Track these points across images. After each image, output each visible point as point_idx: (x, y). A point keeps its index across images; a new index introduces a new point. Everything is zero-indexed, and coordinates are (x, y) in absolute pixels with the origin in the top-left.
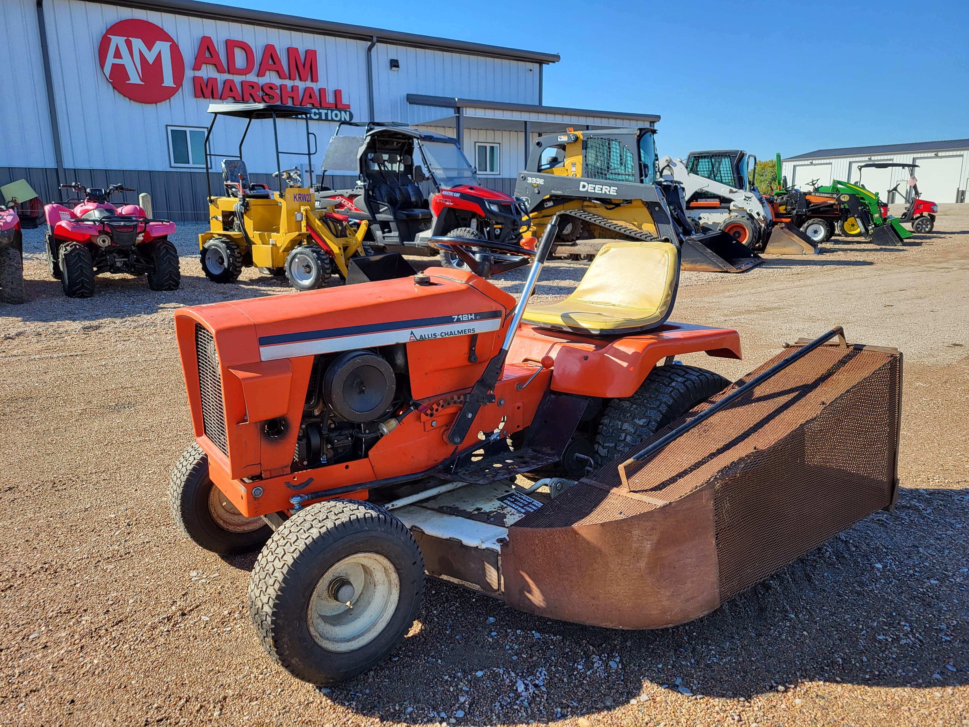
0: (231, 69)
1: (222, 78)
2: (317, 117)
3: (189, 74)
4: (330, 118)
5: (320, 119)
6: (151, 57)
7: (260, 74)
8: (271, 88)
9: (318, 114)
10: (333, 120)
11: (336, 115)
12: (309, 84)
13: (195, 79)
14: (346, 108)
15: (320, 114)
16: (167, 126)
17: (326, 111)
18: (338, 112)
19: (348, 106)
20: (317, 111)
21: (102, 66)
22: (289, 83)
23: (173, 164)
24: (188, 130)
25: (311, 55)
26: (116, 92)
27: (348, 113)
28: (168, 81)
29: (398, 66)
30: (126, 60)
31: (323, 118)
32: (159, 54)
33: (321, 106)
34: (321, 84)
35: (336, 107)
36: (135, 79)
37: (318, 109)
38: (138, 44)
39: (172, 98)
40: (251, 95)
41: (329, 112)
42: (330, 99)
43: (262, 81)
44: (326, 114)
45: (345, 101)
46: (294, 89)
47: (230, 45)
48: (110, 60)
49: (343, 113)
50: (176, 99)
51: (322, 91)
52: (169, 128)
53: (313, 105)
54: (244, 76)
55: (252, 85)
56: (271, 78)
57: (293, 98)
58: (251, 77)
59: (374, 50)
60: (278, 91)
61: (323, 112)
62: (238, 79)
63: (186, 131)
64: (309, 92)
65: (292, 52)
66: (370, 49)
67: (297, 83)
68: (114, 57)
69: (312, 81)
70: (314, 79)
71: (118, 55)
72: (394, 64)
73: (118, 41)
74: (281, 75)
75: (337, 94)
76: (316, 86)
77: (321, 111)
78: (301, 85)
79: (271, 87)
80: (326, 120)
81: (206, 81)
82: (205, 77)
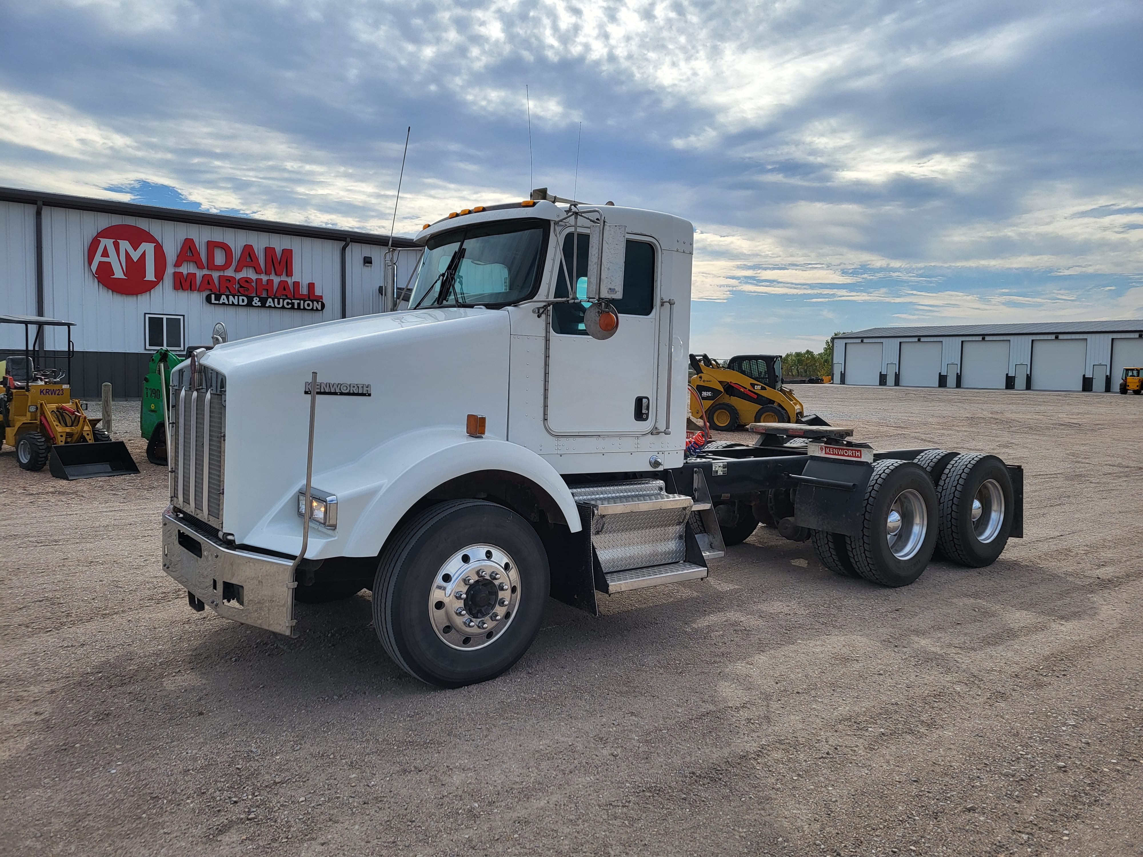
0: (211, 265)
1: (200, 274)
2: (290, 306)
3: (170, 270)
4: (302, 307)
5: (293, 308)
6: (135, 256)
7: (237, 270)
8: (247, 282)
9: (290, 304)
10: (304, 309)
11: (308, 305)
12: (284, 278)
13: (175, 274)
14: (319, 299)
15: (293, 304)
16: (145, 314)
17: (299, 301)
18: (310, 303)
19: (321, 297)
20: (290, 301)
21: (90, 263)
22: (264, 278)
23: (148, 347)
24: (165, 317)
25: (288, 254)
26: (101, 285)
27: (320, 303)
28: (150, 275)
29: (371, 263)
30: (113, 259)
31: (296, 307)
32: (143, 255)
33: (294, 297)
34: (296, 278)
35: (309, 298)
36: (119, 273)
37: (291, 300)
38: (124, 245)
39: (152, 291)
40: (227, 287)
41: (302, 302)
42: (304, 291)
43: (239, 276)
44: (299, 304)
45: (318, 292)
46: (270, 282)
47: (211, 246)
48: (98, 258)
49: (315, 302)
50: (156, 292)
51: (296, 284)
52: (147, 316)
53: (286, 296)
54: (222, 272)
55: (230, 279)
56: (249, 273)
57: (267, 290)
58: (230, 273)
59: (348, 250)
60: (254, 284)
61: (296, 302)
62: (216, 275)
63: (162, 318)
64: (283, 285)
65: (269, 251)
66: (344, 249)
67: (273, 277)
68: (102, 256)
69: (287, 275)
70: (289, 274)
71: (105, 254)
72: (368, 261)
73: (107, 243)
74: (258, 270)
75: (311, 286)
76: (290, 281)
77: (293, 301)
78: (276, 280)
79: (247, 280)
80: (299, 308)
81: (185, 277)
82: (185, 272)
